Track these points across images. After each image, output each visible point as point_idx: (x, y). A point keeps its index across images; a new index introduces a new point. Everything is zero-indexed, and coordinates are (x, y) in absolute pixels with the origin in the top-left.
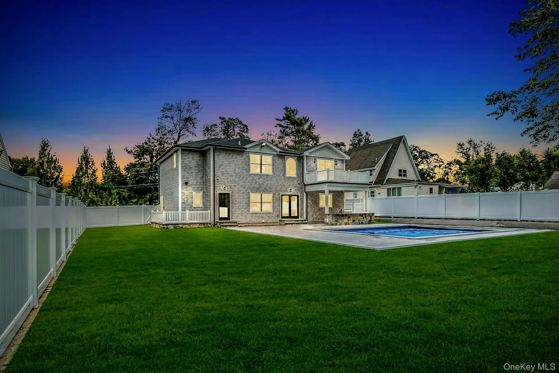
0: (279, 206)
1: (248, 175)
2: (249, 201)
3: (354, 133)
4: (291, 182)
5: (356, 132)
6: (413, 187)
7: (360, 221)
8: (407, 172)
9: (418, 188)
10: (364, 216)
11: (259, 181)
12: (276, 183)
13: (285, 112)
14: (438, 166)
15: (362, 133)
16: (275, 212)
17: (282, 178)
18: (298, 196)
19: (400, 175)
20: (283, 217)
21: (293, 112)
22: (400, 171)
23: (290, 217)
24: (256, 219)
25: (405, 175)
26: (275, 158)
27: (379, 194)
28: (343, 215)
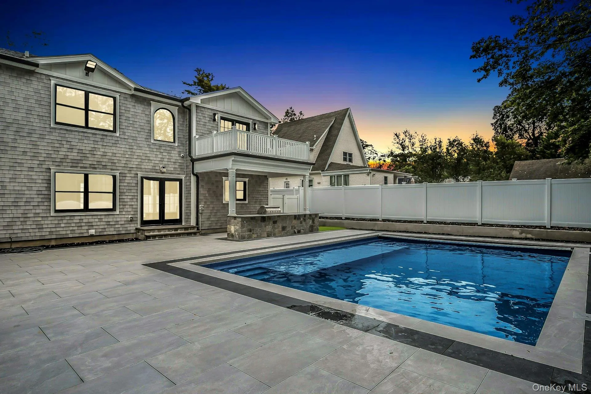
0: (135, 200)
1: (48, 130)
2: (49, 188)
3: (286, 111)
4: (164, 154)
5: (288, 110)
6: (365, 175)
7: (295, 228)
8: (353, 155)
9: (371, 175)
10: (302, 219)
11: (79, 144)
12: (129, 153)
13: (196, 74)
14: (372, 158)
15: (295, 112)
16: (124, 213)
17: (144, 144)
18: (180, 181)
19: (345, 159)
20: (145, 223)
21: (207, 77)
22: (345, 154)
23: (162, 220)
24: (71, 228)
25: (351, 160)
26: (126, 102)
27: (319, 183)
28: (263, 219)
